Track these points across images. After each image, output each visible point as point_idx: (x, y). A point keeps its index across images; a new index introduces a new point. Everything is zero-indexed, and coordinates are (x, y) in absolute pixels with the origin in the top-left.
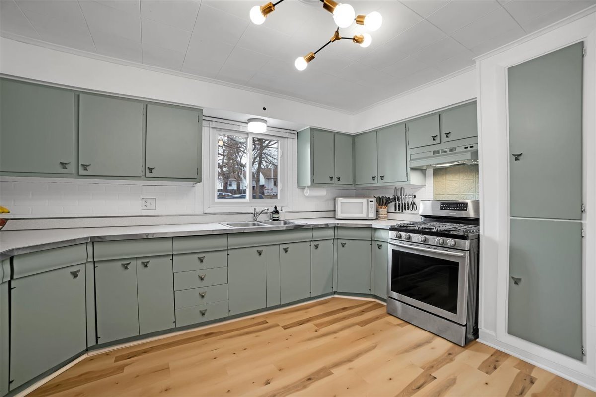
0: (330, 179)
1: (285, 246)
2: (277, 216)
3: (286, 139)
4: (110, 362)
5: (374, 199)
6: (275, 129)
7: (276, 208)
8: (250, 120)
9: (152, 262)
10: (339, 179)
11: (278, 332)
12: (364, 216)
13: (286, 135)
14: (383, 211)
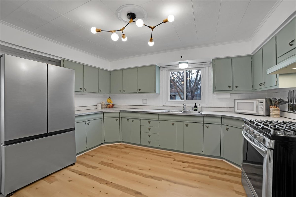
0: (228, 87)
1: (187, 123)
2: (196, 108)
3: (205, 68)
4: (122, 147)
5: (264, 100)
6: (199, 64)
7: (196, 104)
8: (179, 63)
9: (135, 120)
10: (237, 87)
11: (171, 160)
12: (254, 112)
13: (204, 66)
14: (273, 110)
